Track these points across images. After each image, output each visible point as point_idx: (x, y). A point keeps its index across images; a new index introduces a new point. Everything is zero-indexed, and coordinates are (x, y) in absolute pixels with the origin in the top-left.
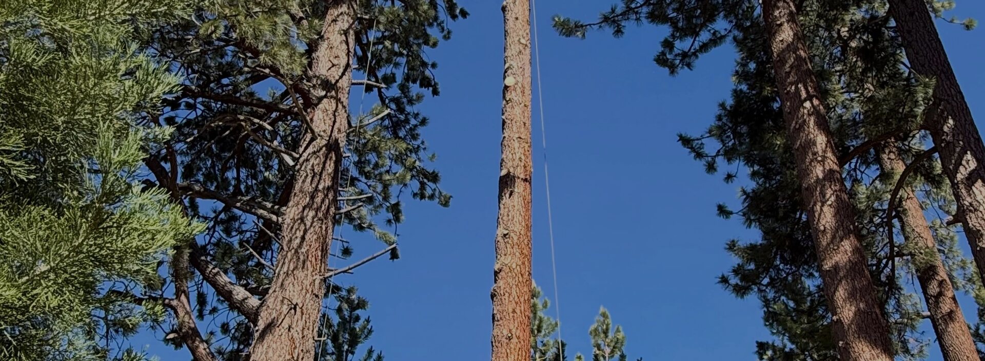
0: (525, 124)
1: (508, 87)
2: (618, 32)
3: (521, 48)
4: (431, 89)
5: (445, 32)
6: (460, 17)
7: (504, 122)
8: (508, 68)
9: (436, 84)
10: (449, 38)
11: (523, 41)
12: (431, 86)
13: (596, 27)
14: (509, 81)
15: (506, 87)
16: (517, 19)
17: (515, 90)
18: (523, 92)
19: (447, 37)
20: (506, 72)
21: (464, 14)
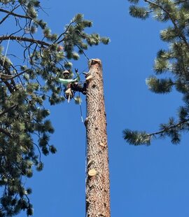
0: (105, 205)
1: (91, 177)
2: (176, 139)
3: (101, 149)
4: (26, 210)
5: (39, 165)
6: (50, 153)
7: (88, 204)
8: (91, 164)
9: (30, 206)
10: (41, 169)
11: (101, 144)
12: (27, 208)
13: (158, 136)
14: (92, 172)
15: (90, 178)
16: (97, 129)
17: (97, 179)
18: (103, 181)
19: (40, 169)
20: (89, 167)
21: (53, 150)
